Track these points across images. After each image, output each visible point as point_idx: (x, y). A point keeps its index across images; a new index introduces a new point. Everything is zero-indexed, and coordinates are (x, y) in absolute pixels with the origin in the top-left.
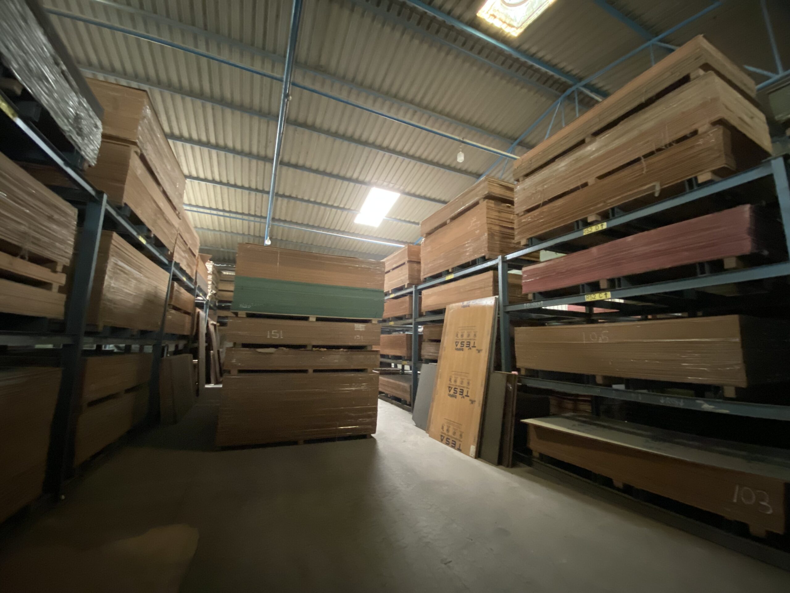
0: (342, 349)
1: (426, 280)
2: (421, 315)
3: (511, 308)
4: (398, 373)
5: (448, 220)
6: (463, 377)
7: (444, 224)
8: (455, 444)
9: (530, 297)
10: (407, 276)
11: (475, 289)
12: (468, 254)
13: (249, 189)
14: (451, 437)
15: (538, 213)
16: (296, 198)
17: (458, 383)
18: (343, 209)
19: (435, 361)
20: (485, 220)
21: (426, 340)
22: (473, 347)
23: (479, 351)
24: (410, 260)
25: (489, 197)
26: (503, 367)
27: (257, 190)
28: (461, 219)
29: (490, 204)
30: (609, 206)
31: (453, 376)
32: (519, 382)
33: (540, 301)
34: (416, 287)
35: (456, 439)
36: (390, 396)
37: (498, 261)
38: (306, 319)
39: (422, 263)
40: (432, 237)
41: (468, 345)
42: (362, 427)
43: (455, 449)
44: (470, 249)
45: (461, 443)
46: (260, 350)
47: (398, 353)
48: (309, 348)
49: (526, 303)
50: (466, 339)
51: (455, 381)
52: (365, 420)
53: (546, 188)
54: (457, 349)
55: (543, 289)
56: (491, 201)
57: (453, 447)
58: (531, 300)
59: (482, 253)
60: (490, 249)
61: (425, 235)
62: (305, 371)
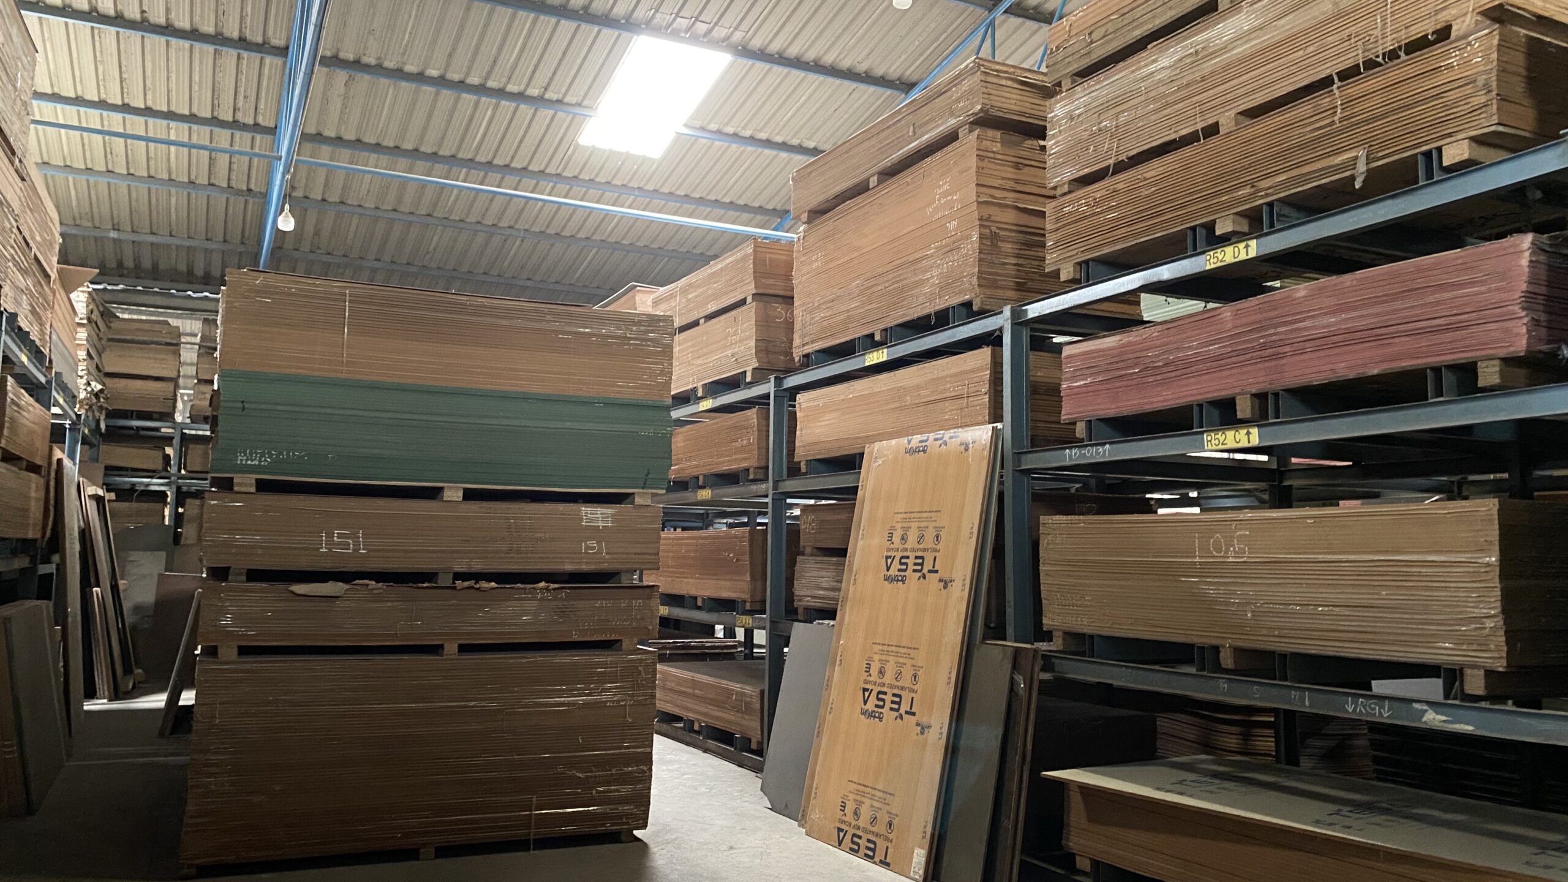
0: (543, 584)
1: (807, 361)
2: (794, 471)
3: (1033, 461)
4: (731, 656)
5: (873, 175)
6: (901, 660)
7: (860, 189)
8: (873, 850)
9: (1080, 430)
10: (753, 343)
11: (944, 399)
12: (927, 289)
13: (218, 39)
14: (865, 831)
15: (1104, 192)
16: (378, 69)
17: (889, 678)
18: (540, 101)
19: (831, 614)
20: (971, 192)
21: (808, 550)
22: (930, 571)
23: (946, 583)
24: (761, 291)
25: (986, 121)
26: (1010, 631)
27: (243, 43)
28: (907, 177)
29: (986, 144)
30: (1262, 197)
31: (876, 657)
32: (1044, 669)
33: (1104, 444)
34: (779, 381)
35: (877, 835)
36: (701, 726)
37: (1002, 321)
38: (433, 494)
39: (797, 303)
40: (827, 224)
41: (919, 567)
42: (607, 809)
43: (875, 863)
44: (934, 276)
45: (889, 844)
46: (300, 588)
47: (725, 590)
48: (445, 580)
49: (1070, 448)
50: (913, 550)
51: (882, 672)
52: (618, 791)
53: (1127, 124)
54: (887, 579)
55: (1111, 409)
56: (990, 133)
57: (869, 858)
58: (1082, 440)
59: (963, 292)
60: (986, 281)
61: (804, 217)
62: (436, 649)
